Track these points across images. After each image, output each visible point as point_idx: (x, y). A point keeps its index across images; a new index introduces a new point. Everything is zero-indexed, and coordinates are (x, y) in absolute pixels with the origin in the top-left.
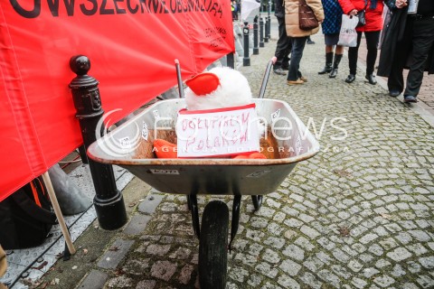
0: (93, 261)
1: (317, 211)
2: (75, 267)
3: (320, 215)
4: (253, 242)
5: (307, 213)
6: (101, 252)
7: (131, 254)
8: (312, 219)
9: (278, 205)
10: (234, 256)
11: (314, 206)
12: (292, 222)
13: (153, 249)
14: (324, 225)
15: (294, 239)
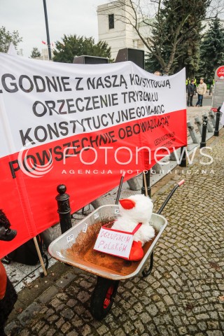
0: (55, 281)
1: (181, 288)
2: (46, 282)
3: (182, 291)
4: (134, 295)
5: (174, 287)
6: (60, 277)
7: (72, 283)
8: (175, 292)
9: (159, 277)
10: (120, 300)
11: (181, 284)
12: (161, 291)
13: (83, 283)
14: (180, 298)
15: (157, 301)
